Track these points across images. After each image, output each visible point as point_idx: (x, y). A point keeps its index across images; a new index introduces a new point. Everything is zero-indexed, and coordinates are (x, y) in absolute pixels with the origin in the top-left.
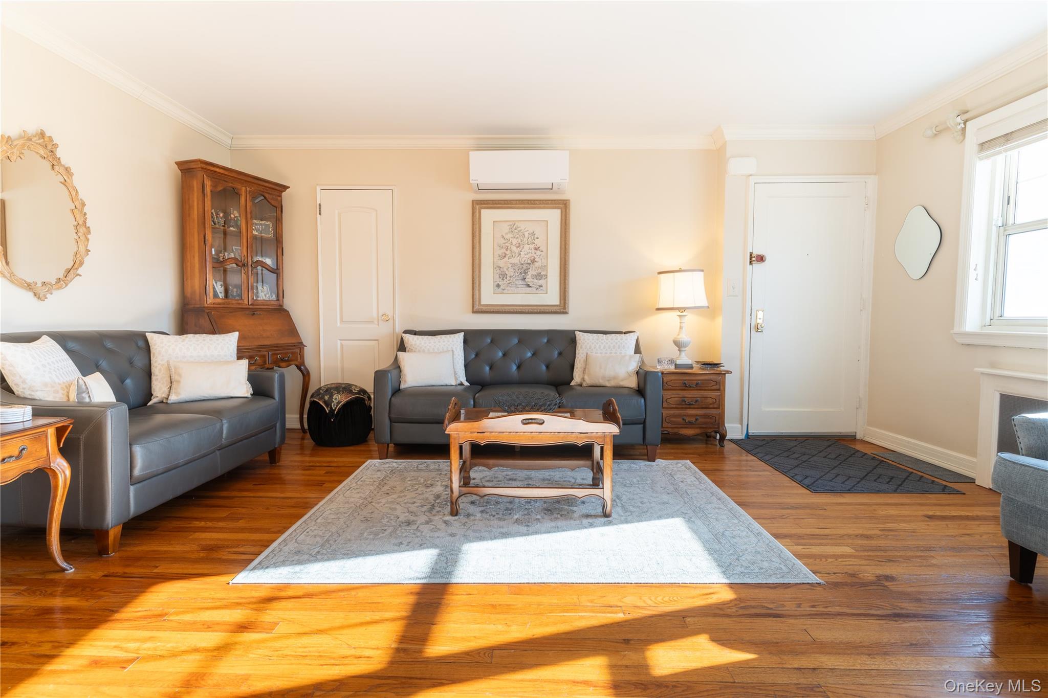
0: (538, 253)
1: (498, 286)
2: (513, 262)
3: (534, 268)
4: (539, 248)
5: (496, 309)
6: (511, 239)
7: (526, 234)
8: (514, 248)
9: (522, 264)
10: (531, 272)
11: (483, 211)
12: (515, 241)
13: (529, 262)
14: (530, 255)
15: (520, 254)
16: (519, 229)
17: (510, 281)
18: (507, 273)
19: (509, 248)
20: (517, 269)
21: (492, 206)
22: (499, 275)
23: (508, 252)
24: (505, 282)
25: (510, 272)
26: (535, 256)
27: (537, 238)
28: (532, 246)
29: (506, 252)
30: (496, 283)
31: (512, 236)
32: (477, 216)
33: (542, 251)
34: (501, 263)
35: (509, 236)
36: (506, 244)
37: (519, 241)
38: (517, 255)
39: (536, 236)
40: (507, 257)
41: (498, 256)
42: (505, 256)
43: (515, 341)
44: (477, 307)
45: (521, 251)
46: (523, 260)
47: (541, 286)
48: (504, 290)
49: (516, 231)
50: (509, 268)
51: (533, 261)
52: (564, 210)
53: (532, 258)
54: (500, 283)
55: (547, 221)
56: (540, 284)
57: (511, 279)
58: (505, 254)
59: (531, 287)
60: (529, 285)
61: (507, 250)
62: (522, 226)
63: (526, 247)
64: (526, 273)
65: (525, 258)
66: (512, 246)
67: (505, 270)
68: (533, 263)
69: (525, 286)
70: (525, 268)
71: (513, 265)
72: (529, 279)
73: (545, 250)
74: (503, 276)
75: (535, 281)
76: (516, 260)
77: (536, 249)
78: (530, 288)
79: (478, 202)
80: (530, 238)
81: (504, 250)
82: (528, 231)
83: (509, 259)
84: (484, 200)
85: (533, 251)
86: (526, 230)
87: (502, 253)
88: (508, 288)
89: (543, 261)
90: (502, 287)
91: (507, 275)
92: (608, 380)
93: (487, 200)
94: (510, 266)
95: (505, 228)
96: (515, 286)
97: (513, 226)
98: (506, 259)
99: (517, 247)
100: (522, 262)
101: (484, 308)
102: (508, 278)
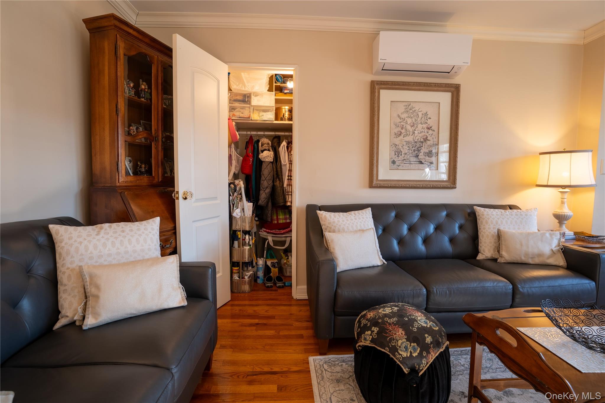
0: (430, 132)
1: (394, 162)
2: (407, 140)
3: (426, 146)
4: (431, 127)
5: (393, 184)
6: (406, 119)
7: (420, 114)
8: (409, 127)
9: (416, 142)
10: (424, 150)
11: (381, 91)
12: (409, 121)
13: (422, 140)
14: (423, 134)
15: (414, 133)
16: (414, 109)
17: (405, 158)
18: (402, 150)
19: (404, 126)
20: (411, 147)
21: (390, 86)
22: (395, 152)
23: (403, 131)
24: (400, 159)
25: (405, 150)
26: (427, 135)
27: (430, 118)
28: (425, 126)
29: (401, 131)
30: (392, 160)
31: (407, 115)
32: (377, 96)
33: (434, 131)
34: (397, 141)
35: (404, 116)
36: (402, 123)
37: (414, 120)
38: (411, 134)
39: (428, 116)
40: (402, 135)
41: (394, 134)
42: (400, 135)
43: (417, 214)
44: (375, 182)
45: (415, 130)
46: (417, 138)
47: (432, 163)
48: (399, 166)
49: (411, 111)
50: (404, 145)
51: (426, 140)
52: (455, 94)
53: (425, 137)
54: (395, 160)
55: (439, 103)
56: (431, 161)
57: (406, 156)
58: (401, 132)
59: (423, 163)
60: (421, 162)
61: (402, 129)
62: (417, 107)
63: (420, 126)
64: (419, 151)
65: (419, 136)
66: (407, 125)
67: (401, 147)
68: (425, 141)
69: (418, 163)
70: (418, 146)
71: (408, 143)
72: (421, 156)
73: (436, 130)
74: (398, 153)
75: (427, 158)
76: (410, 138)
77: (428, 128)
78: (422, 165)
79: (378, 82)
80: (423, 118)
81: (400, 129)
82: (422, 111)
83: (404, 137)
84: (384, 81)
85: (426, 130)
86: (420, 110)
87: (398, 132)
88: (402, 164)
89: (435, 140)
90: (397, 163)
91: (402, 152)
92: (532, 258)
93: (387, 81)
94: (405, 144)
95: (401, 108)
96: (408, 162)
97: (408, 106)
98: (401, 137)
99: (412, 126)
100: (416, 140)
101: (382, 183)
102: (403, 155)
